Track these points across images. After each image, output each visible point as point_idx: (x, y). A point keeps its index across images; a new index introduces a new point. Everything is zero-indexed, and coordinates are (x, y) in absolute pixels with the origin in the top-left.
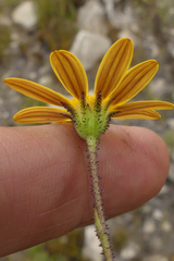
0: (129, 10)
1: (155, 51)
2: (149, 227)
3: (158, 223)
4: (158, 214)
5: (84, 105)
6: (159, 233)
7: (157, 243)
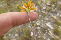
0: (37, 6)
1: (40, 11)
2: (38, 32)
3: (40, 32)
4: (40, 31)
5: (27, 9)
6: (40, 33)
7: (39, 34)
